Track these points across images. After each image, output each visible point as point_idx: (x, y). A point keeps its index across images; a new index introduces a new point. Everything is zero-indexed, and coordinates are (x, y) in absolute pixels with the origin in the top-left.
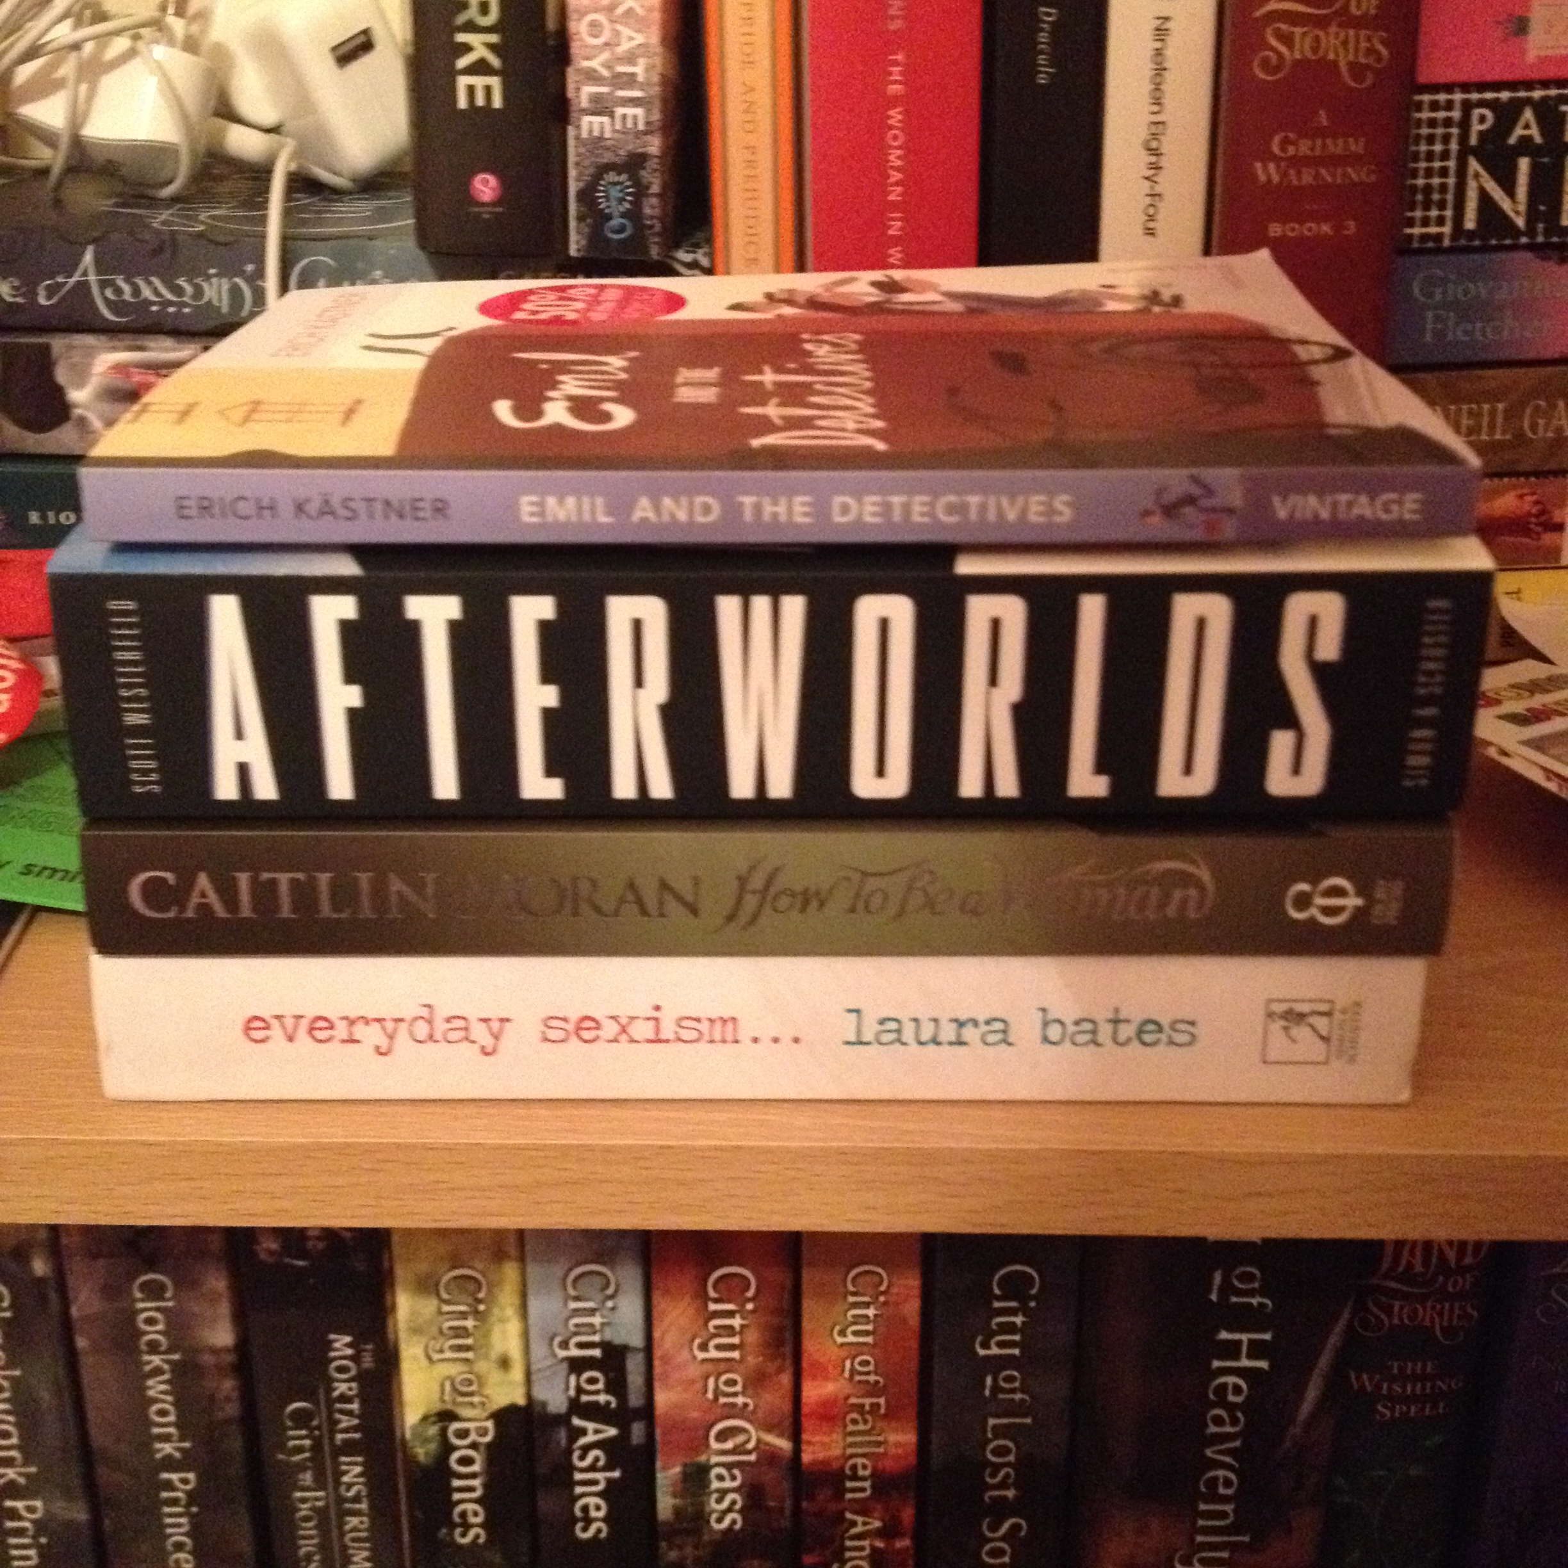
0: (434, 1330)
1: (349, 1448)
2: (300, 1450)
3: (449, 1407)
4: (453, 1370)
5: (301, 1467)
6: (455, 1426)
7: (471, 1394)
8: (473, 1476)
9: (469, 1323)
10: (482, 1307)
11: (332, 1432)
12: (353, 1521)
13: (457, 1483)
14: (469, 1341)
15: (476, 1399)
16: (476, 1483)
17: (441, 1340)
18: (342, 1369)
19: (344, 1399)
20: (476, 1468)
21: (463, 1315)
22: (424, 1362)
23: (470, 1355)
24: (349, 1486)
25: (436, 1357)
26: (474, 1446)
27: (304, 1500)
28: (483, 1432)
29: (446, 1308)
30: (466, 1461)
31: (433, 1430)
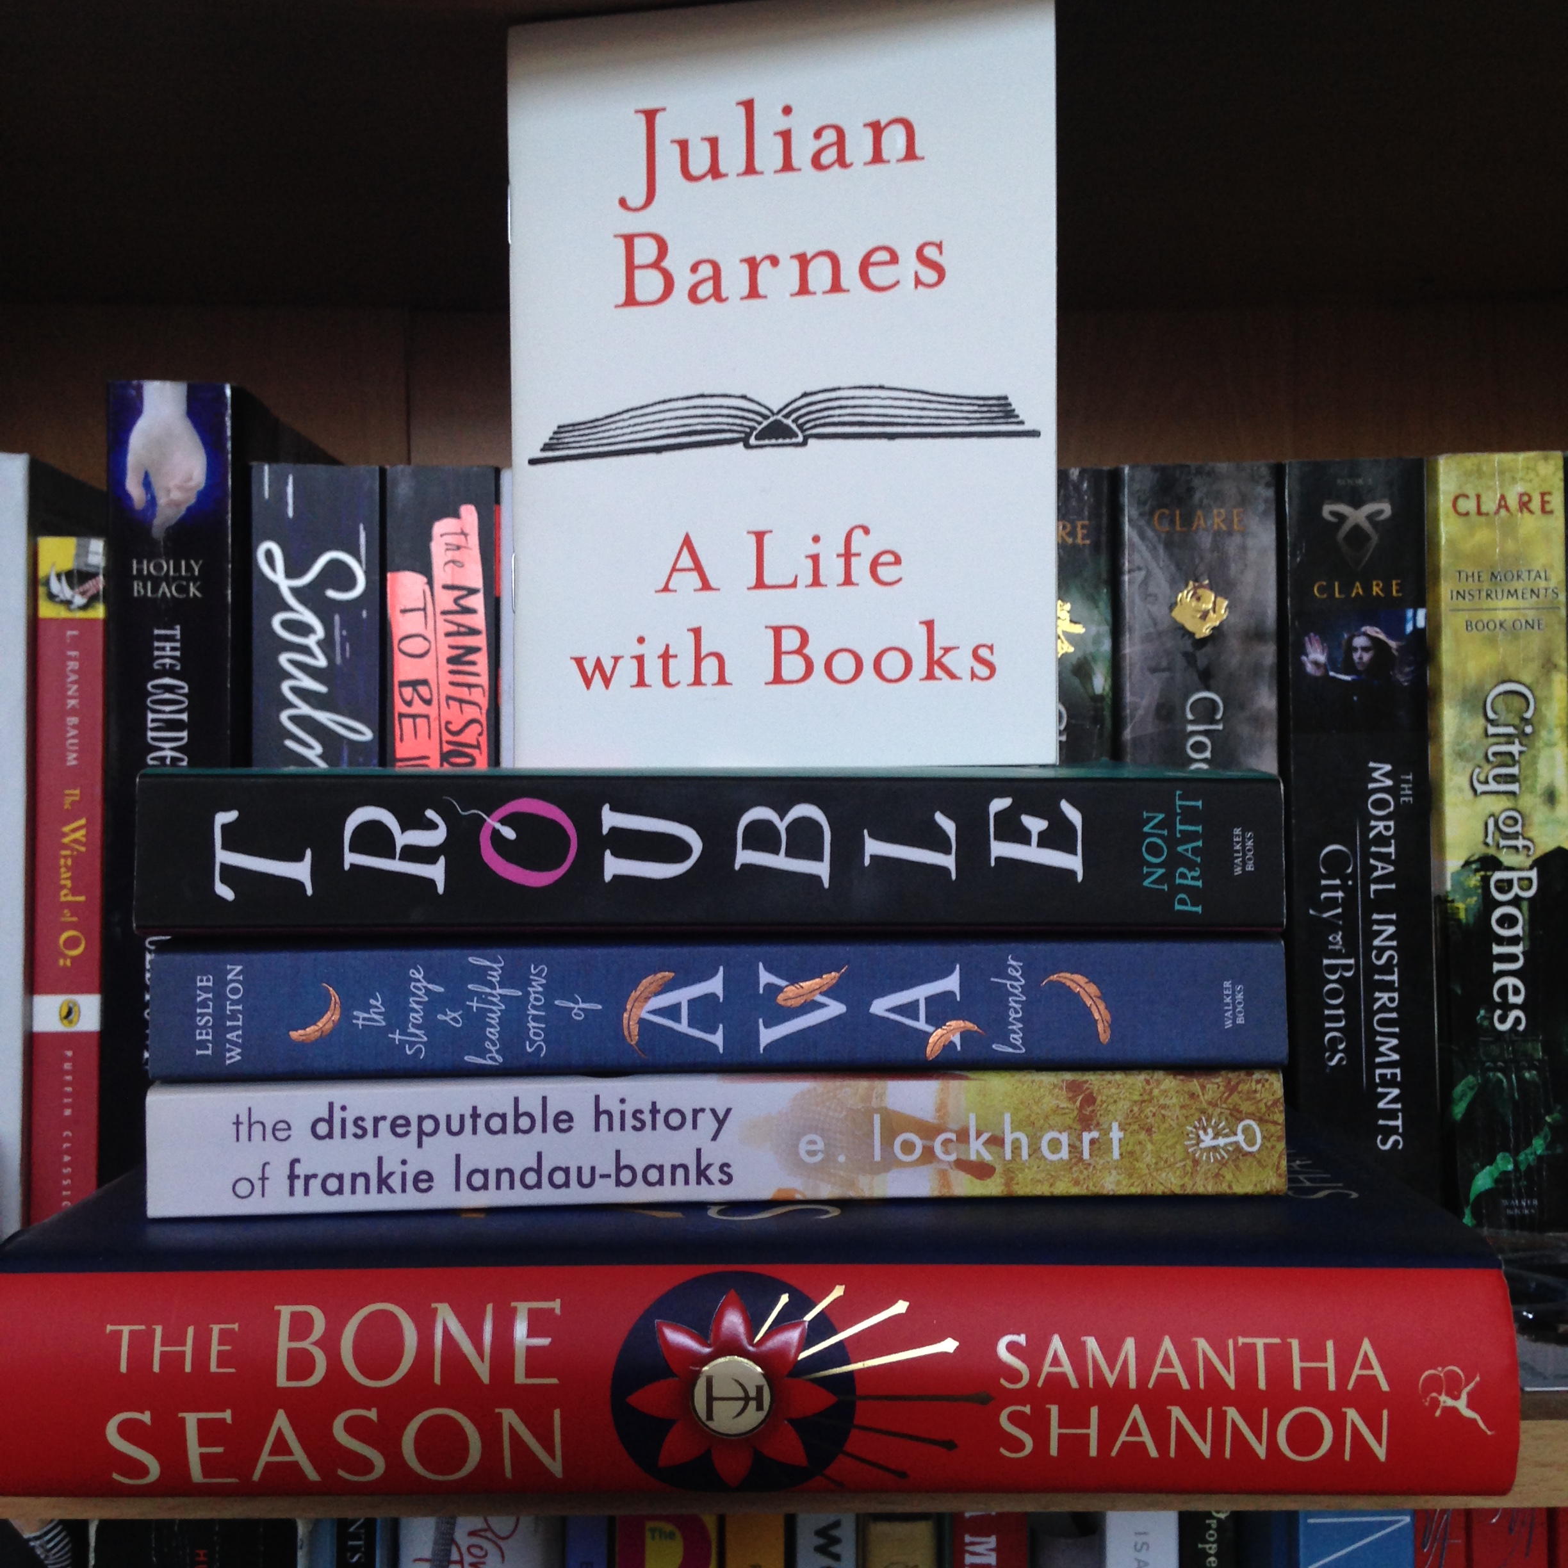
0: (1480, 755)
1: (1383, 902)
2: (1332, 903)
3: (1492, 851)
4: (1498, 805)
5: (1331, 926)
6: (1498, 875)
7: (1515, 836)
8: (1514, 941)
9: (1515, 749)
10: (1528, 729)
11: (1367, 882)
12: (1384, 997)
13: (1497, 950)
14: (1514, 770)
15: (1520, 843)
16: (1518, 950)
17: (1487, 767)
18: (1380, 804)
19: (1381, 840)
20: (1518, 930)
21: (1509, 739)
22: (1469, 793)
23: (1514, 787)
24: (1381, 950)
25: (1480, 788)
26: (1516, 902)
27: (1332, 969)
28: (1526, 883)
29: (1492, 730)
30: (1508, 921)
31: (1474, 880)
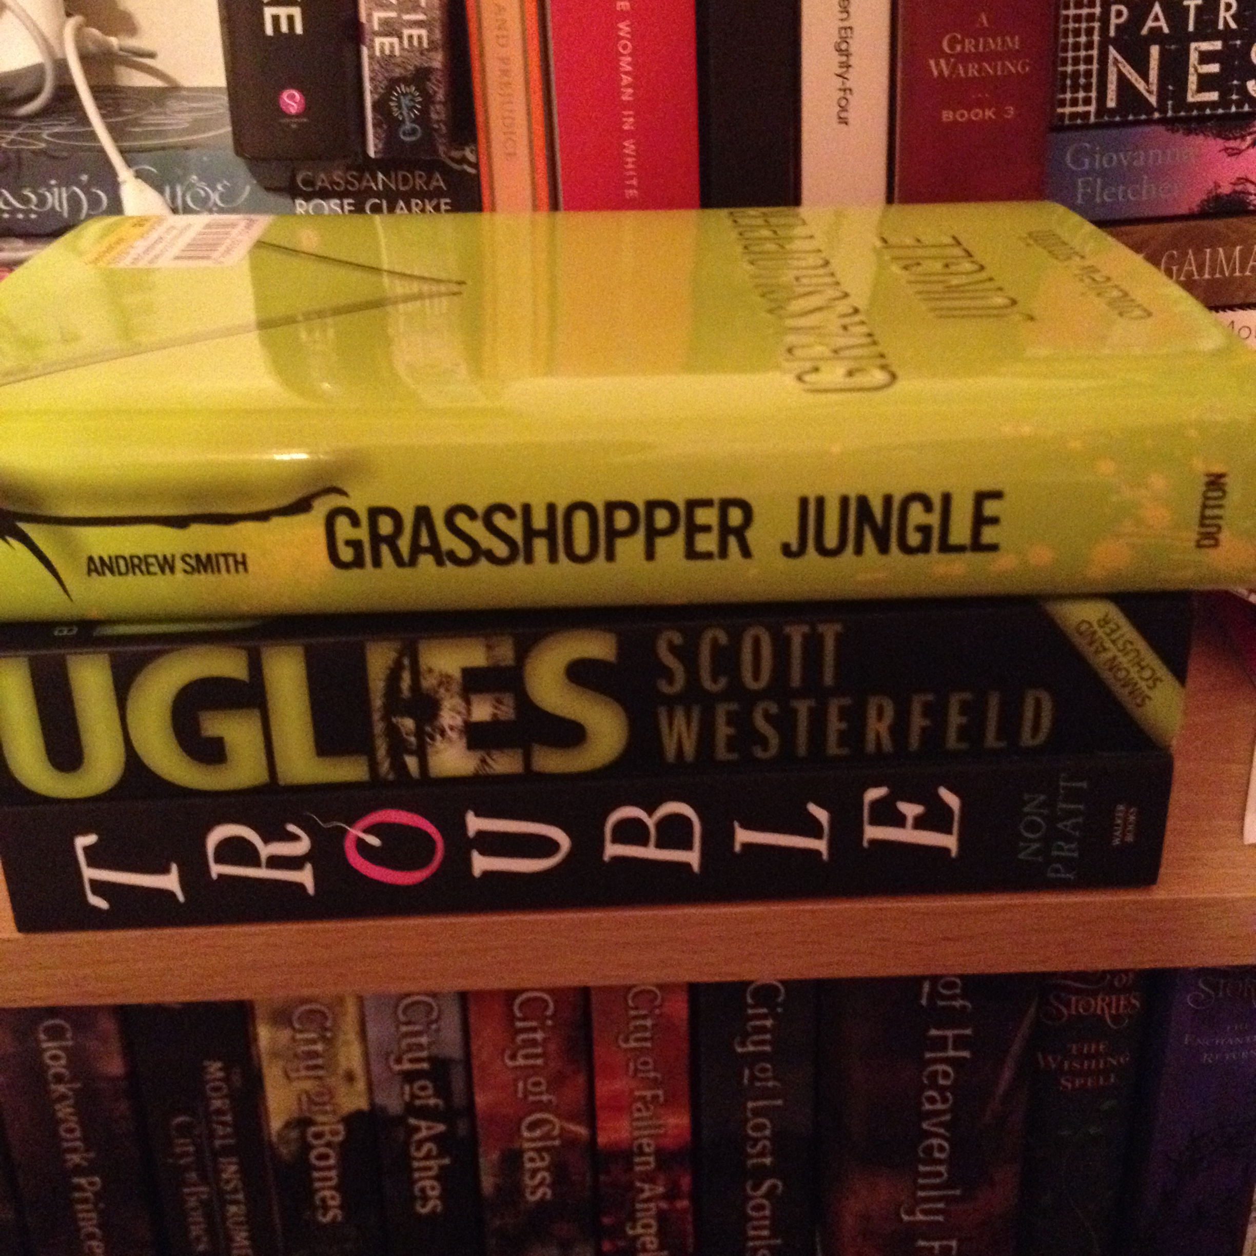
0: (290, 1054)
1: (226, 1151)
2: (186, 1154)
3: (307, 1114)
4: (308, 1085)
5: (187, 1168)
6: (313, 1129)
7: (324, 1104)
8: (329, 1168)
9: (319, 1047)
10: (329, 1035)
11: (211, 1139)
12: (233, 1209)
13: (316, 1174)
14: (320, 1061)
15: (328, 1108)
16: (333, 1173)
17: (297, 1062)
18: (216, 1089)
19: (219, 1112)
20: (332, 1162)
21: (314, 1041)
22: (284, 1080)
23: (321, 1073)
24: (228, 1181)
25: (293, 1075)
26: (329, 1145)
27: (191, 1194)
28: (334, 1133)
29: (299, 1036)
30: (323, 1157)
31: (294, 1134)
